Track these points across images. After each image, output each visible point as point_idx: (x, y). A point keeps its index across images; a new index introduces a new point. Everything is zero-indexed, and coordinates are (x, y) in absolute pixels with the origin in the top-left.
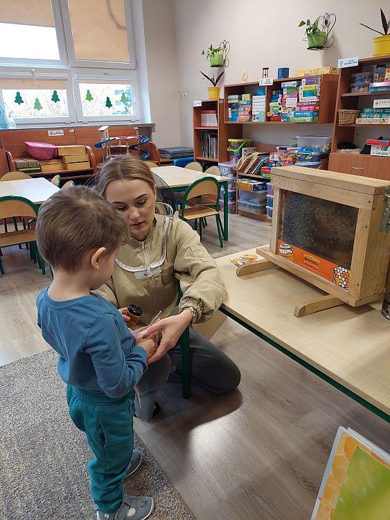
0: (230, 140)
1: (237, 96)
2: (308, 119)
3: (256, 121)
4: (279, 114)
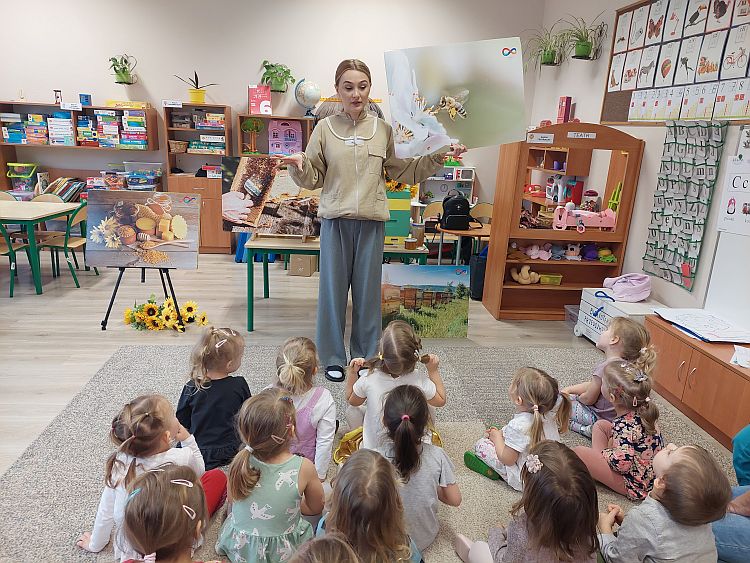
0: (9, 164)
1: (19, 116)
2: (142, 147)
3: (56, 144)
4: (95, 139)
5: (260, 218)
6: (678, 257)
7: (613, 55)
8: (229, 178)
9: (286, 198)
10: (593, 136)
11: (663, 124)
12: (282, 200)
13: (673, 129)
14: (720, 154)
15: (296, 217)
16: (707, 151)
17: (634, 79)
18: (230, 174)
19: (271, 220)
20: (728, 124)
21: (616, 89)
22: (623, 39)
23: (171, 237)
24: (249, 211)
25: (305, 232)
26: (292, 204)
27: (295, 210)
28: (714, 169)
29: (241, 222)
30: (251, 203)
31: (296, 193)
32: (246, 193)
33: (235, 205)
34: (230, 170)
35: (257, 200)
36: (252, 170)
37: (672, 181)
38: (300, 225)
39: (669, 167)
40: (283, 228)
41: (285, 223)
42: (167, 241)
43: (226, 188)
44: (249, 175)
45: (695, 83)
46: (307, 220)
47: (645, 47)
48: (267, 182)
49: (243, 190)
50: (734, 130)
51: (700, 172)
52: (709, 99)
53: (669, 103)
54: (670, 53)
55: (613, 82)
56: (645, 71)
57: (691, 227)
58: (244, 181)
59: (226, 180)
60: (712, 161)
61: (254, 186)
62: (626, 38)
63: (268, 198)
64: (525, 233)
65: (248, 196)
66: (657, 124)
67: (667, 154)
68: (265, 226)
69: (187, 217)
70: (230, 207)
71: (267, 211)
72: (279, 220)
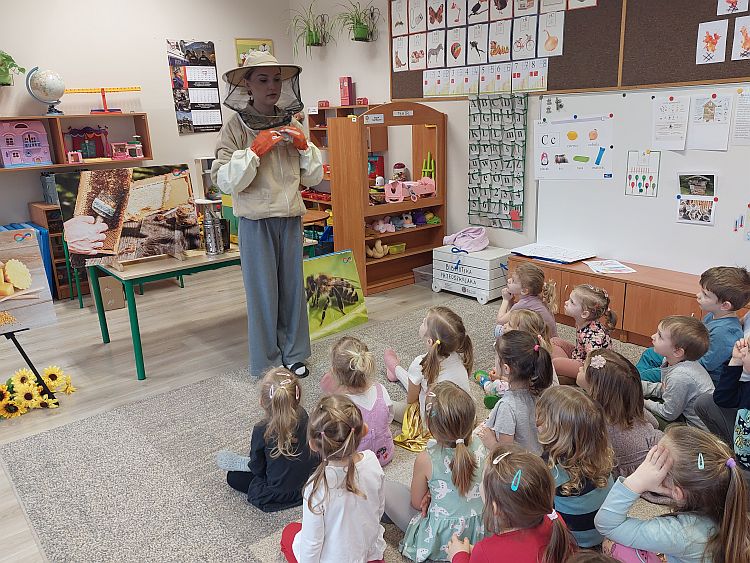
5: (119, 243)
6: (503, 206)
7: (392, 38)
8: (69, 200)
9: (148, 213)
10: (411, 113)
11: (466, 98)
12: (144, 216)
13: (476, 103)
14: (526, 119)
15: (164, 233)
16: (514, 117)
17: (422, 61)
18: (69, 195)
19: (134, 242)
20: (527, 95)
21: (405, 68)
22: (401, 23)
23: (9, 289)
24: (104, 236)
25: (177, 247)
26: (156, 219)
27: (163, 226)
28: (523, 132)
29: (95, 252)
30: (105, 227)
31: (159, 206)
32: (95, 215)
33: (82, 233)
34: (69, 190)
35: (112, 221)
36: (99, 187)
37: (484, 145)
38: (170, 241)
39: (478, 134)
40: (151, 249)
41: (152, 243)
42: (6, 296)
43: (69, 212)
44: (96, 192)
45: (488, 63)
46: (177, 234)
47: (427, 31)
48: (121, 198)
49: (92, 212)
50: (534, 99)
51: (509, 136)
52: (506, 76)
53: (467, 80)
54: (456, 37)
55: (399, 63)
56: (434, 52)
57: (511, 180)
58: (90, 201)
59: (66, 203)
60: (520, 126)
61: (105, 205)
62: (405, 22)
63: (126, 217)
64: (375, 210)
65: (99, 219)
66: (456, 99)
67: (473, 123)
68: (128, 251)
69: (25, 259)
70: (78, 237)
71: (127, 233)
72: (144, 240)
